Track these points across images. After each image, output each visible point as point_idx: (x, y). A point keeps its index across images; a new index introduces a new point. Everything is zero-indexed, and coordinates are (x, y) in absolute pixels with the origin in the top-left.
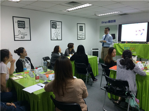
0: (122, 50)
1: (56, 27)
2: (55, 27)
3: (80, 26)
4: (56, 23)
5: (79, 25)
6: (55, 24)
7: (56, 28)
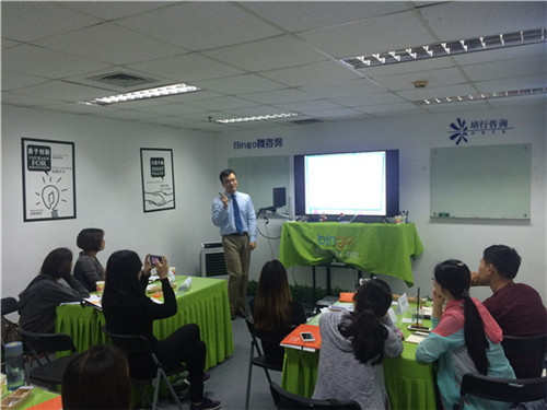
0: (310, 246)
1: (48, 163)
2: (43, 163)
3: (152, 159)
4: (48, 148)
5: (148, 155)
6: (42, 151)
7: (46, 171)
